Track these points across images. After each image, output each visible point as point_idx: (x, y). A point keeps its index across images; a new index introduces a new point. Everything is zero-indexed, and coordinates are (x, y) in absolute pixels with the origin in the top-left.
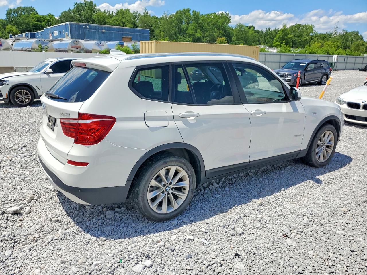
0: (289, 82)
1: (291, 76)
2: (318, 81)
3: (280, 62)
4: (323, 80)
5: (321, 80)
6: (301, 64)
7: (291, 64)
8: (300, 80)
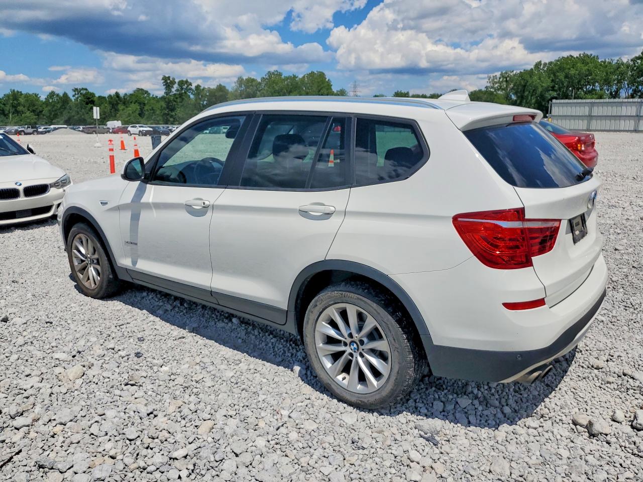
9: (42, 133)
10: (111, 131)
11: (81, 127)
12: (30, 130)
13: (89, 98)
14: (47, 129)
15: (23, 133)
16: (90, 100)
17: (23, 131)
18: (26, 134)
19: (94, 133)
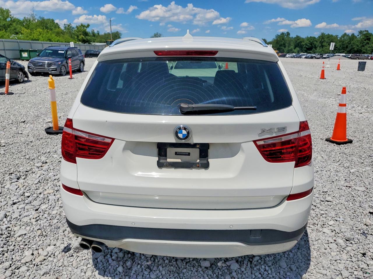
0: (55, 72)
1: (55, 64)
2: (77, 68)
3: (4, 50)
4: (81, 67)
5: (80, 67)
6: (59, 52)
7: (47, 51)
8: (65, 69)
9: (325, 58)
10: (369, 58)
11: (350, 55)
12: (319, 56)
13: (367, 37)
14: (329, 56)
15: (314, 58)
16: (368, 38)
17: (315, 57)
18: (316, 58)
19: (357, 59)
